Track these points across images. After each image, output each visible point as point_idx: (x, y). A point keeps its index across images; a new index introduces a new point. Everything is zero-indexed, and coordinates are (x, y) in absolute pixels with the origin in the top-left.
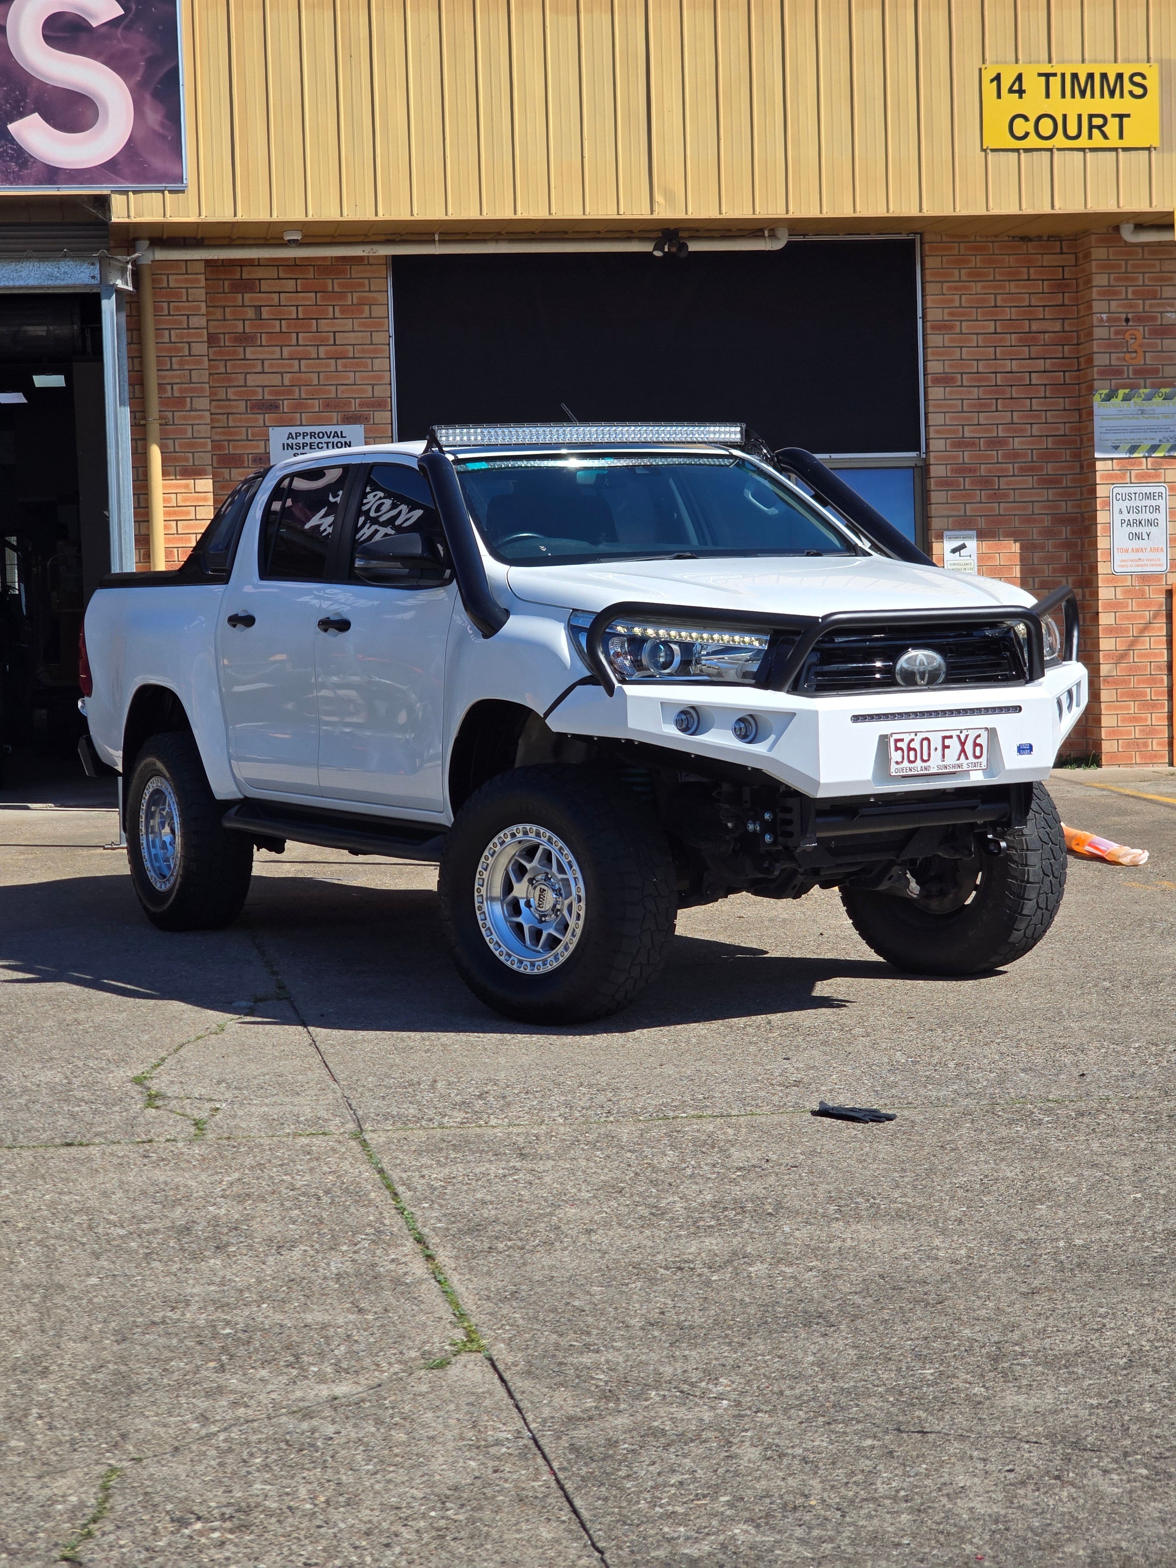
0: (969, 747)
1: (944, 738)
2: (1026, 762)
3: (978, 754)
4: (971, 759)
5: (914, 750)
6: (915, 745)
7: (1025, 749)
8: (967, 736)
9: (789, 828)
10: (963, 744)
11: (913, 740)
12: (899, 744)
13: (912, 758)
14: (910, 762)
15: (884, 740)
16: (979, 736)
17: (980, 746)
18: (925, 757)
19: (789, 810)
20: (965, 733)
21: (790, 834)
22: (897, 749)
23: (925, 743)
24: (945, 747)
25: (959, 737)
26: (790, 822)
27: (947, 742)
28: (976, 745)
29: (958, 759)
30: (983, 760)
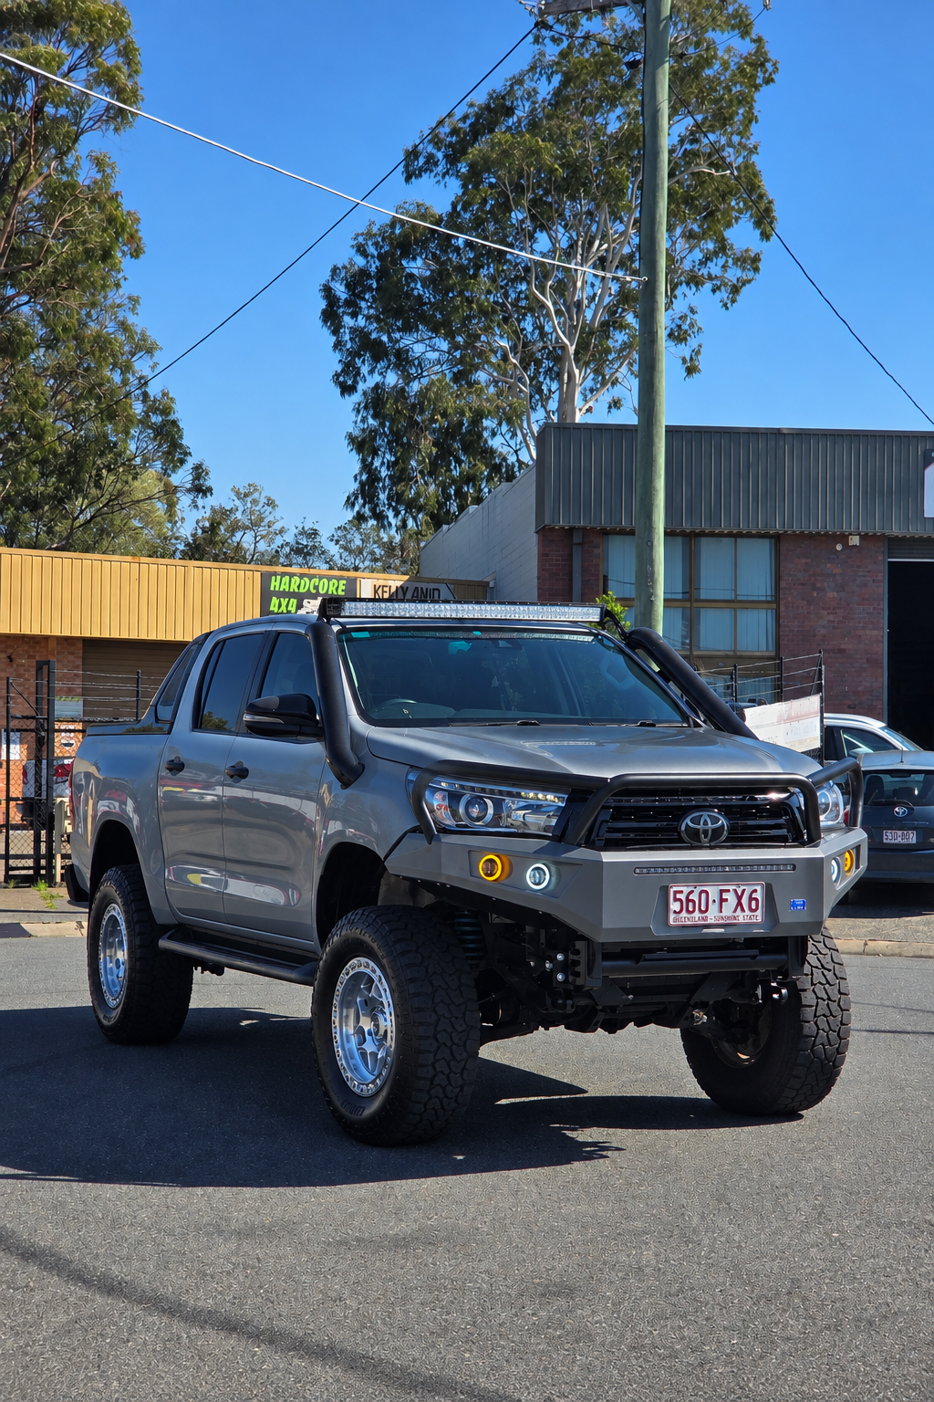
0: (746, 901)
1: (722, 892)
2: (800, 915)
3: (754, 907)
4: (747, 912)
5: (693, 901)
6: (694, 897)
7: (800, 903)
8: (744, 891)
9: (577, 969)
10: (739, 898)
11: (692, 892)
12: (678, 896)
13: (691, 909)
14: (688, 911)
15: (664, 892)
16: (755, 891)
17: (756, 900)
18: (703, 909)
19: (577, 952)
20: (742, 888)
21: (577, 975)
22: (676, 900)
23: (703, 895)
24: (722, 900)
25: (735, 891)
26: (576, 963)
27: (725, 895)
28: (751, 899)
29: (735, 911)
30: (759, 913)
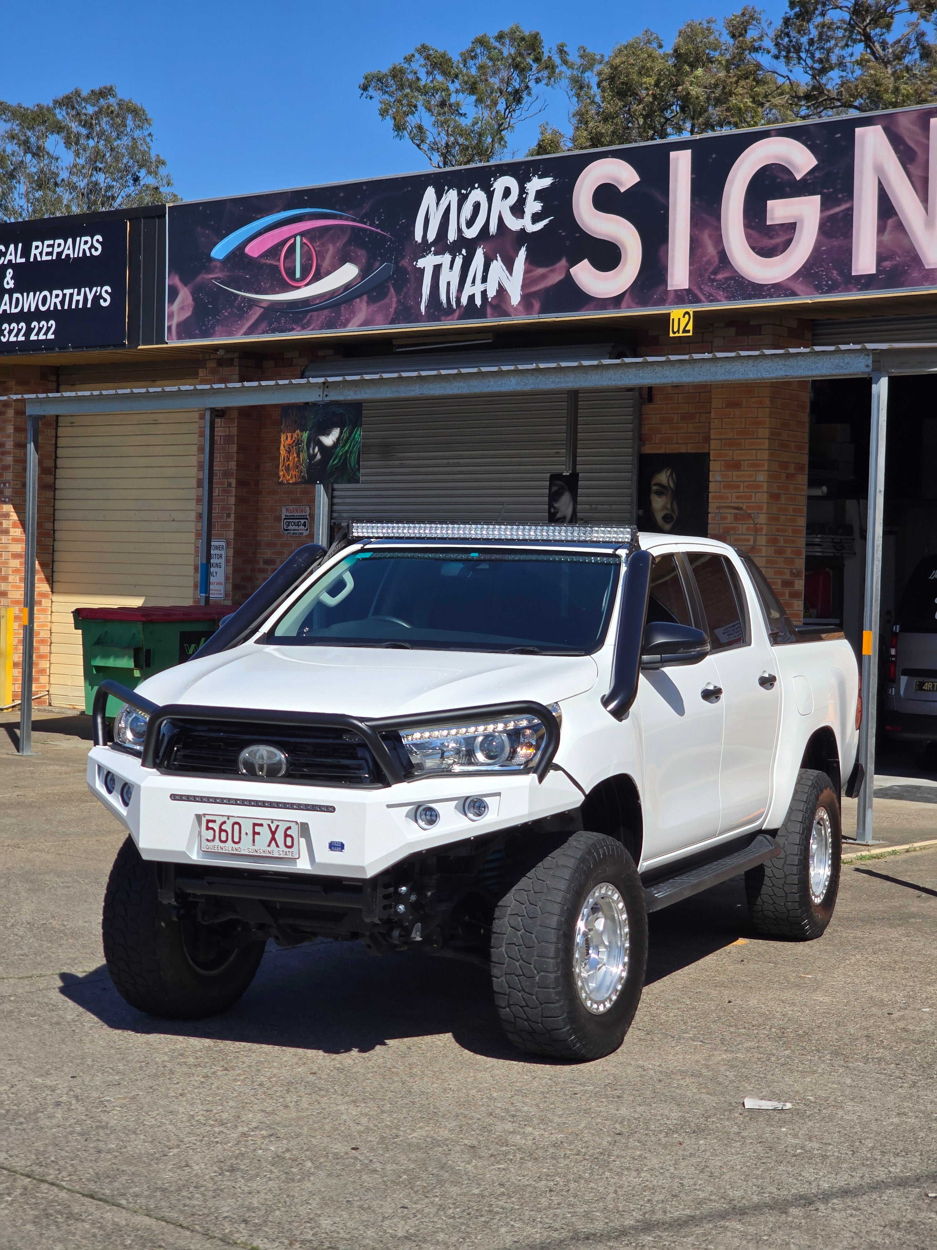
0: (279, 836)
1: (255, 825)
2: (336, 858)
3: (289, 843)
4: (282, 847)
5: (226, 831)
6: (227, 827)
7: (337, 846)
8: (278, 826)
10: (273, 833)
11: (224, 822)
12: (210, 825)
13: (223, 838)
14: (221, 841)
15: (198, 818)
16: (289, 828)
17: (291, 837)
18: (236, 839)
20: (276, 823)
22: (208, 828)
23: (236, 827)
24: (255, 833)
25: (269, 826)
27: (257, 829)
28: (286, 836)
29: (269, 846)
30: (294, 850)
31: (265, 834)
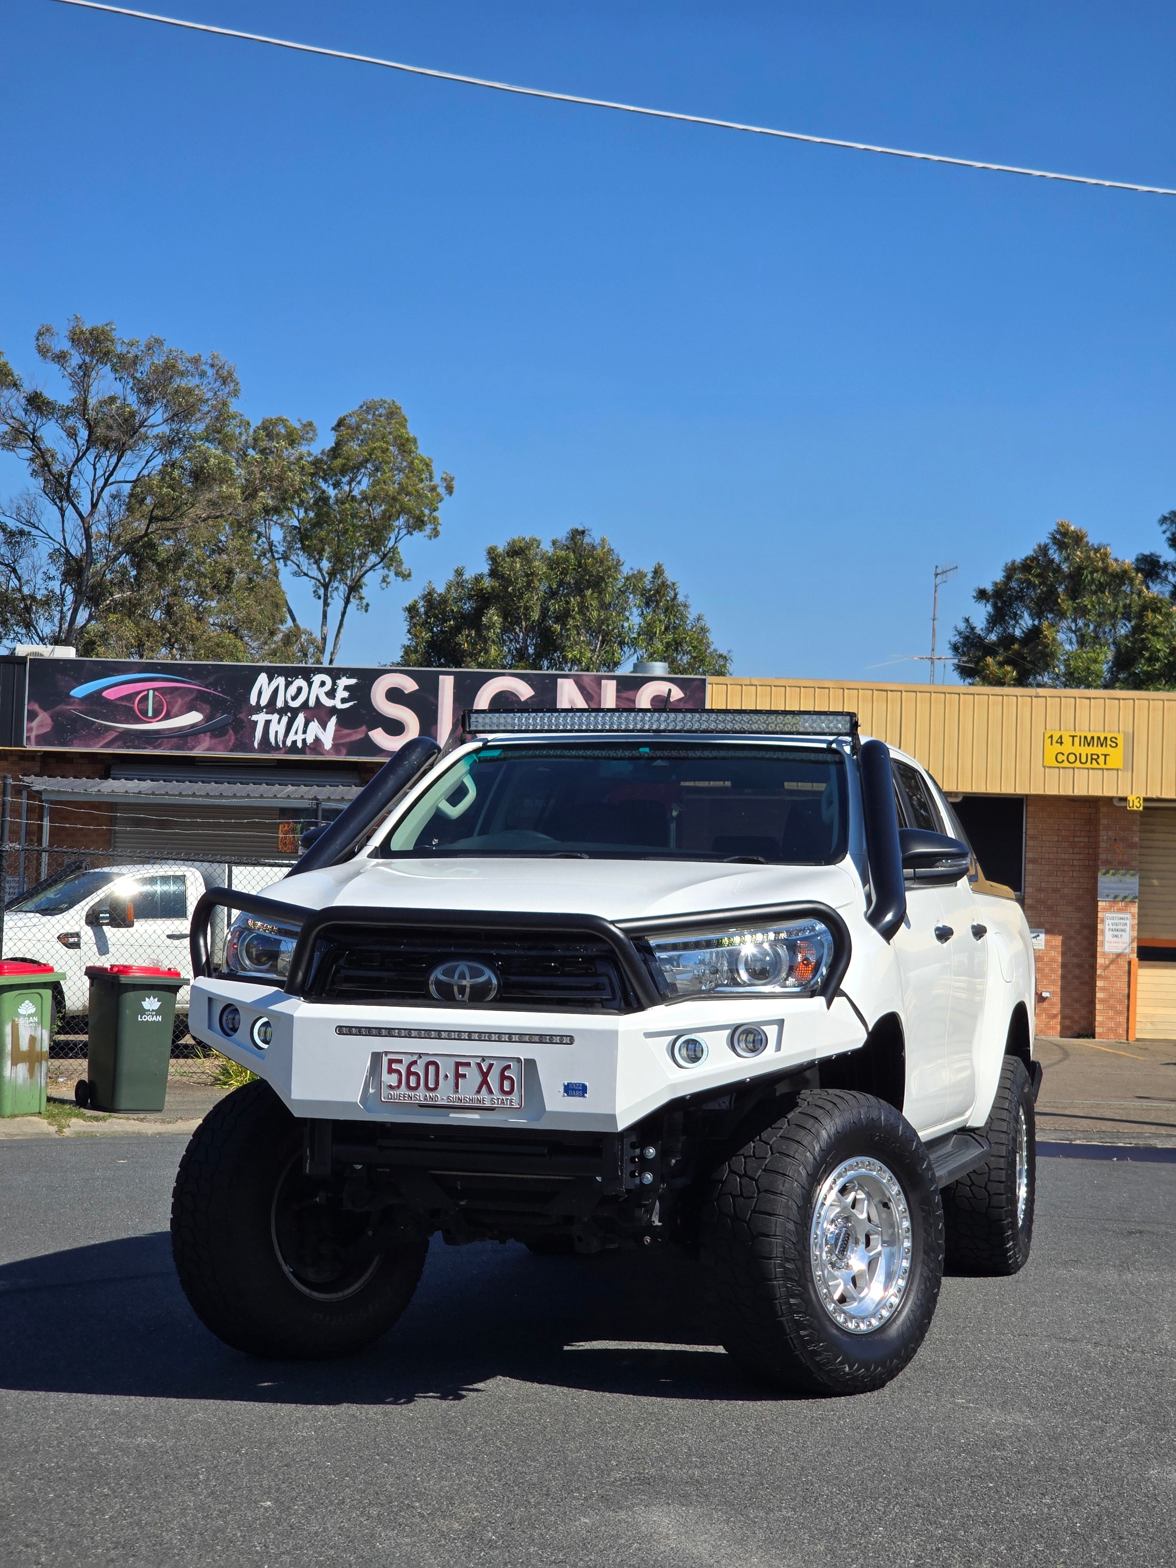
0: (493, 1080)
1: (458, 1064)
2: (574, 1105)
3: (507, 1088)
4: (497, 1094)
5: (416, 1074)
6: (419, 1069)
7: (575, 1090)
8: (491, 1066)
10: (485, 1075)
11: (415, 1062)
12: (394, 1066)
13: (413, 1084)
14: (410, 1088)
15: (376, 1057)
16: (509, 1067)
17: (511, 1079)
18: (431, 1085)
20: (489, 1061)
22: (391, 1071)
23: (431, 1069)
24: (459, 1076)
25: (479, 1065)
27: (462, 1070)
28: (503, 1077)
29: (479, 1092)
30: (514, 1097)
31: (473, 1076)
